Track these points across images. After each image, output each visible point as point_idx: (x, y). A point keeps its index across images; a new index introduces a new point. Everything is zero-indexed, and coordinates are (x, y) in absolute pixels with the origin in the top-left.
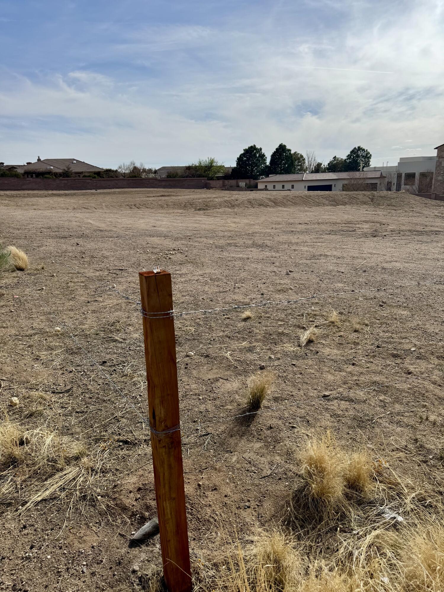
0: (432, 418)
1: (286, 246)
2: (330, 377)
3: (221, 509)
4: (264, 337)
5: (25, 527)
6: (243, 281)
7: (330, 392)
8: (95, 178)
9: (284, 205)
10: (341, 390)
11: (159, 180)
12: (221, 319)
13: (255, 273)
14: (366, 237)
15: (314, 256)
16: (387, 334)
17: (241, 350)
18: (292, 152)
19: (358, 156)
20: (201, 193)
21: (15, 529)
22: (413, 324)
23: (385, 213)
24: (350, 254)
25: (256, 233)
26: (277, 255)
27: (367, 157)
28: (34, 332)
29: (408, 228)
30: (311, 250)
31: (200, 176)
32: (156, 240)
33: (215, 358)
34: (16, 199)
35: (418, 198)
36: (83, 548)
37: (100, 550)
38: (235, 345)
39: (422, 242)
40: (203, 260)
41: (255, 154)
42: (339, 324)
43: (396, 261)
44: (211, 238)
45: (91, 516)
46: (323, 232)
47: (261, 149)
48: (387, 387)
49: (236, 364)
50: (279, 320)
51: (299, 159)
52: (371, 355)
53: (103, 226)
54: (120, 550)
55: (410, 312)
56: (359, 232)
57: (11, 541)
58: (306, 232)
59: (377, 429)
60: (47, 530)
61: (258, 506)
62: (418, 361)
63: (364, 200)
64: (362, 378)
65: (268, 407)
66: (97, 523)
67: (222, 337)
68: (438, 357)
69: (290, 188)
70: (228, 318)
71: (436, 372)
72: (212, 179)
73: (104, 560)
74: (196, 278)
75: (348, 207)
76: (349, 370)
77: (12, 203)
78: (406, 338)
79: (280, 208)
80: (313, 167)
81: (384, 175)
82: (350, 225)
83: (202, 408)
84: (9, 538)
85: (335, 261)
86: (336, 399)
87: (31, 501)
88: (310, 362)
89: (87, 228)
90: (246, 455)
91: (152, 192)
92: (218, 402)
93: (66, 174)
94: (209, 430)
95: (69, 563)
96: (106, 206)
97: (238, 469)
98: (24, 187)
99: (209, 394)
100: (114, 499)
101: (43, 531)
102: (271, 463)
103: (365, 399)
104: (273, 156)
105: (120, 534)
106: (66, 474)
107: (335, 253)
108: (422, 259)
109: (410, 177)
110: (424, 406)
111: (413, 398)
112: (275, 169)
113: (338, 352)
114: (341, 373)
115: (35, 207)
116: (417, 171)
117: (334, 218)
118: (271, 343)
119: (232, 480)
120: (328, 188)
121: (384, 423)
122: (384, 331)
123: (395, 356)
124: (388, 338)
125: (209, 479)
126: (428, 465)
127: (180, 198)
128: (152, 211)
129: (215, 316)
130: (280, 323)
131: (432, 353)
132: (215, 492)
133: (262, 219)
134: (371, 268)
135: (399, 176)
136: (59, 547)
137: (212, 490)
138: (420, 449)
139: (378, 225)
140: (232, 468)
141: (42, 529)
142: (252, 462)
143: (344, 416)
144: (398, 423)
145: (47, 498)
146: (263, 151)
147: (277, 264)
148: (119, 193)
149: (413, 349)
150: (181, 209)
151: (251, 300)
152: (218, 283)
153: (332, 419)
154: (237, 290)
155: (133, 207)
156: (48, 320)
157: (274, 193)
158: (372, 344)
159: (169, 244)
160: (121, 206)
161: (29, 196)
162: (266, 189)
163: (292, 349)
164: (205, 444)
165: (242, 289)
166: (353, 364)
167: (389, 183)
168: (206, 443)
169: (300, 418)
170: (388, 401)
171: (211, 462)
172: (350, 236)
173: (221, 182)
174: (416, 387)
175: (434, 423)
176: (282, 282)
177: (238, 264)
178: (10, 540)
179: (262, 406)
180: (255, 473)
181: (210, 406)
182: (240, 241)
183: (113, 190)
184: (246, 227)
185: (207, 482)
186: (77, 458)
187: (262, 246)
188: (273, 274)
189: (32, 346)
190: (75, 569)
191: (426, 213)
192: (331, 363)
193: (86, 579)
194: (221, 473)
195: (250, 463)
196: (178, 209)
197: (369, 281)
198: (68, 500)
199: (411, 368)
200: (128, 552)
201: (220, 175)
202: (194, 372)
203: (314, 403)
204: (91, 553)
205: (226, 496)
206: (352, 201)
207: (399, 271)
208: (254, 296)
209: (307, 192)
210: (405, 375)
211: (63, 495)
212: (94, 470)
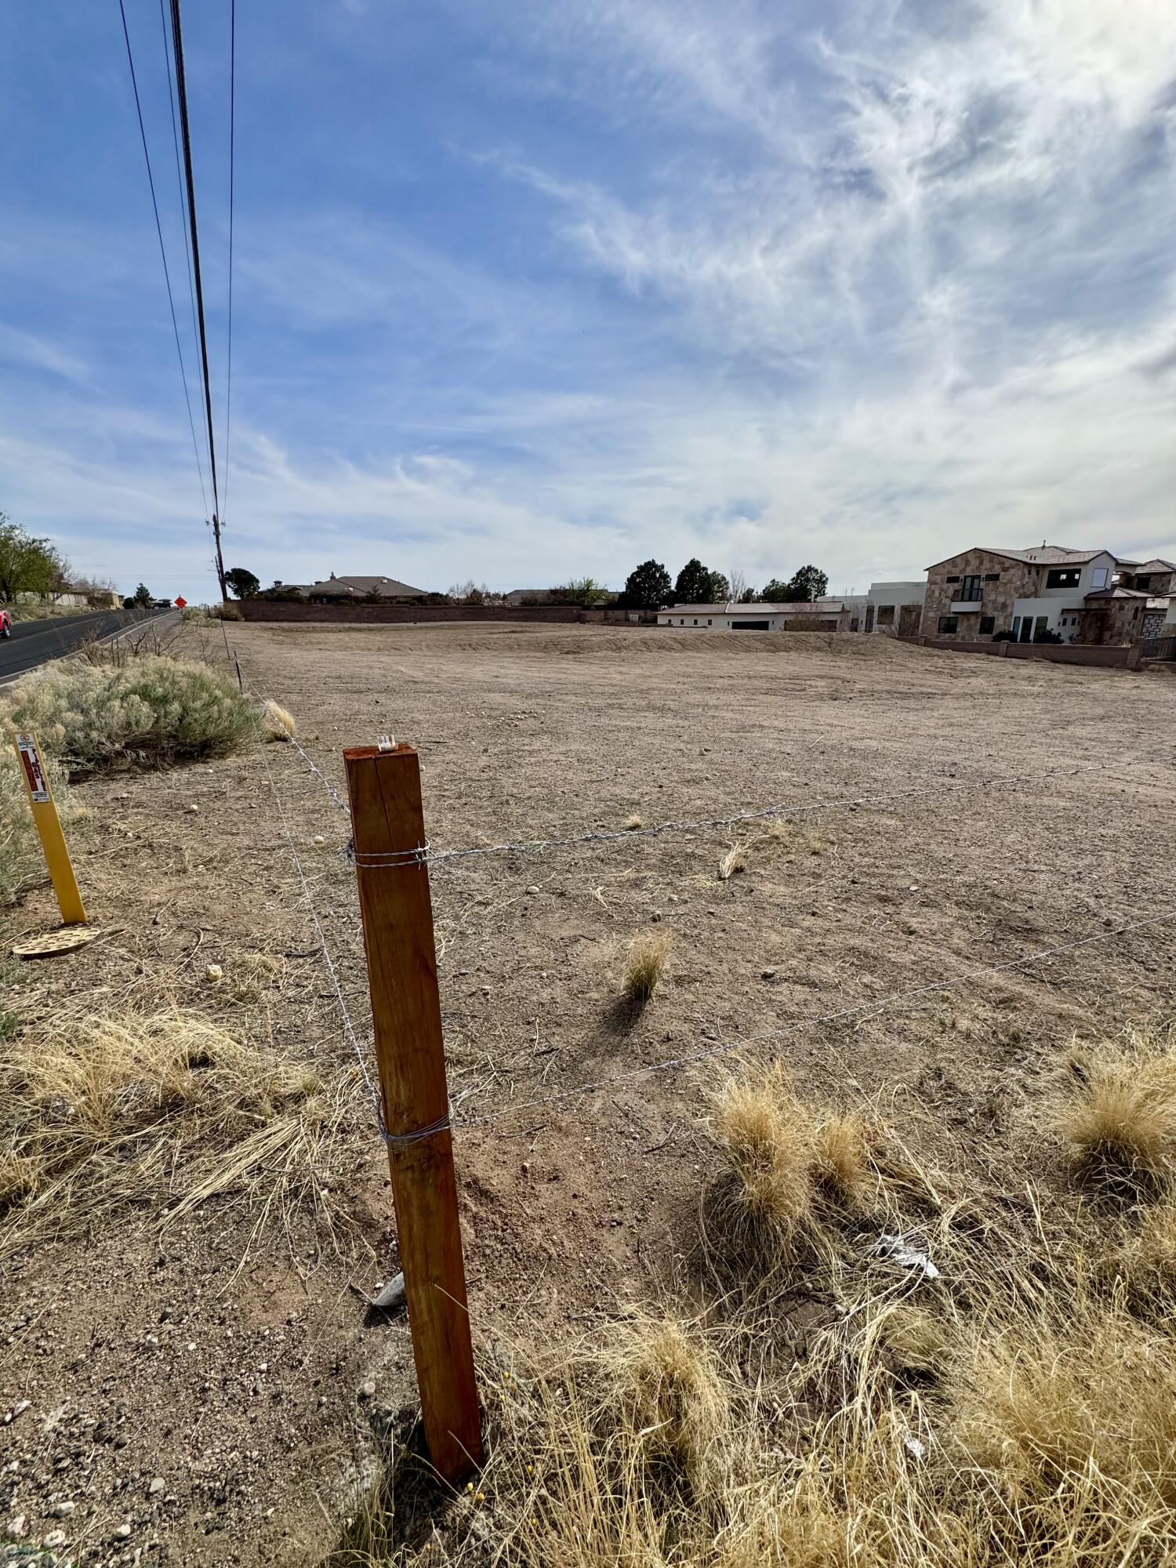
0: (964, 1024)
1: (700, 710)
2: (775, 938)
3: (564, 1226)
4: (662, 860)
5: (162, 1263)
6: (630, 763)
7: (775, 968)
8: (414, 604)
9: (698, 649)
10: (794, 962)
11: (509, 609)
12: (590, 827)
13: (650, 751)
14: (822, 699)
15: (743, 727)
16: (866, 859)
17: (621, 885)
18: (710, 572)
19: (808, 580)
20: (571, 629)
21: (142, 1265)
22: (910, 842)
23: (849, 665)
24: (799, 726)
25: (653, 689)
26: (686, 724)
27: (822, 581)
28: (280, 842)
29: (886, 688)
30: (738, 717)
31: (572, 603)
32: (497, 698)
33: (575, 898)
34: (295, 635)
35: (899, 644)
36: (269, 1322)
37: (304, 1331)
38: (612, 874)
39: (909, 710)
40: (568, 729)
41: (654, 573)
42: (787, 839)
43: (871, 738)
44: (585, 695)
45: (301, 1238)
46: (757, 691)
47: (663, 566)
48: (875, 958)
49: (610, 909)
50: (687, 831)
51: (719, 582)
52: (844, 898)
53: (419, 675)
54: (344, 1333)
55: (901, 821)
56: (811, 692)
57: (127, 1298)
58: (731, 690)
59: (862, 1044)
60: (205, 1272)
61: (638, 1220)
62: (925, 909)
63: (817, 645)
64: (830, 941)
65: (663, 997)
66: (310, 1256)
67: (591, 859)
68: (957, 904)
69: (706, 624)
70: (603, 826)
71: (957, 932)
72: (588, 608)
73: (306, 1361)
74: (555, 758)
75: (793, 655)
76: (806, 924)
77: (288, 640)
78: (899, 867)
79: (690, 654)
80: (740, 595)
81: (847, 608)
82: (798, 682)
83: (546, 995)
84: (124, 1289)
85: (776, 735)
86: (786, 980)
87: (190, 1197)
88: (740, 909)
89: (394, 679)
90: (621, 1098)
91: (497, 626)
92: (574, 984)
93: (372, 599)
94: (556, 1042)
95: (231, 1365)
96: (427, 646)
97: (602, 1130)
98: (308, 617)
99: (560, 967)
100: (352, 1200)
101: (196, 1275)
102: (667, 1117)
103: (836, 981)
104: (681, 577)
105: (351, 1287)
106: (270, 1135)
107: (776, 723)
108: (910, 735)
109: (887, 612)
110: (945, 999)
111: (923, 982)
112: (684, 596)
113: (787, 891)
114: (793, 930)
115: (320, 646)
116: (898, 603)
117: (772, 671)
118: (673, 872)
119: (590, 1155)
120: (763, 626)
121: (875, 1031)
122: (860, 854)
123: (884, 900)
124: (869, 867)
125: (544, 1153)
126: (967, 1129)
127: (538, 635)
128: (496, 653)
129: (580, 821)
130: (689, 836)
131: (947, 897)
132: (555, 1185)
133: (663, 669)
134: (833, 747)
135: (870, 610)
136: (220, 1318)
137: (550, 1180)
138: (949, 1092)
139: (840, 682)
140: (590, 1127)
141: (197, 1269)
142: (631, 1115)
143: (800, 1016)
144: (901, 1032)
145: (221, 1191)
146: (665, 570)
147: (685, 738)
148: (449, 628)
149: (913, 888)
150: (539, 651)
151: (642, 795)
152: (590, 766)
153: (781, 1023)
154: (619, 779)
155: (467, 647)
156: (309, 823)
157: (682, 631)
158: (844, 877)
159: (516, 703)
160: (448, 646)
161: (314, 630)
162: (670, 625)
163: (709, 884)
164: (545, 1073)
165: (627, 776)
166: (814, 914)
167: (855, 621)
168: (547, 1069)
169: (723, 1018)
170: (878, 987)
171: (553, 1113)
172: (796, 697)
173: (602, 613)
174: (927, 959)
175: (968, 1036)
176: (693, 767)
177: (623, 736)
178: (125, 1296)
179: (653, 995)
180: (635, 1139)
181: (559, 991)
182: (628, 702)
183: (439, 623)
184: (639, 681)
185: (540, 1162)
186: (298, 1098)
187: (663, 710)
188: (679, 753)
189: (272, 867)
190: (241, 1384)
191: (911, 665)
192: (776, 911)
193: (259, 1412)
194: (570, 1139)
195: (627, 1115)
196: (535, 651)
197: (831, 769)
198: (264, 1197)
199: (914, 923)
200: (361, 1339)
201: (601, 603)
202: (537, 924)
203: (747, 989)
204: (282, 1337)
205: (575, 1196)
206: (799, 646)
207: (876, 754)
208: (647, 789)
209: (731, 631)
210: (904, 936)
211: (255, 1183)
212: (326, 1127)
